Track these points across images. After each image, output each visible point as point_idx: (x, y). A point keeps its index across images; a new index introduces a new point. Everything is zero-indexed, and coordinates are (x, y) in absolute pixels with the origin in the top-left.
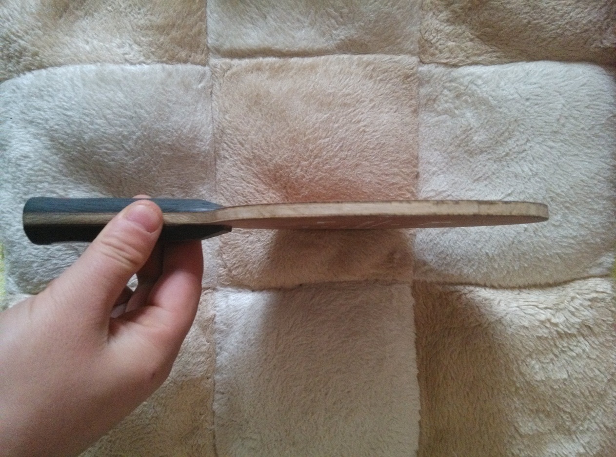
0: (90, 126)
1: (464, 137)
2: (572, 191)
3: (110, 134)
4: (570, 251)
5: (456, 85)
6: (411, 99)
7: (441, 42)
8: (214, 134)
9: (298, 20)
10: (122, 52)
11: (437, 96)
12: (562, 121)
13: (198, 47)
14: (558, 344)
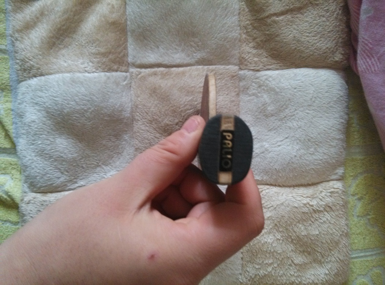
0: (67, 106)
1: (262, 108)
2: (319, 136)
3: (77, 110)
4: (319, 167)
5: (259, 81)
6: (235, 88)
7: (251, 58)
8: (132, 108)
9: (176, 49)
10: (83, 67)
11: (249, 86)
12: (313, 100)
13: (123, 63)
14: (313, 216)
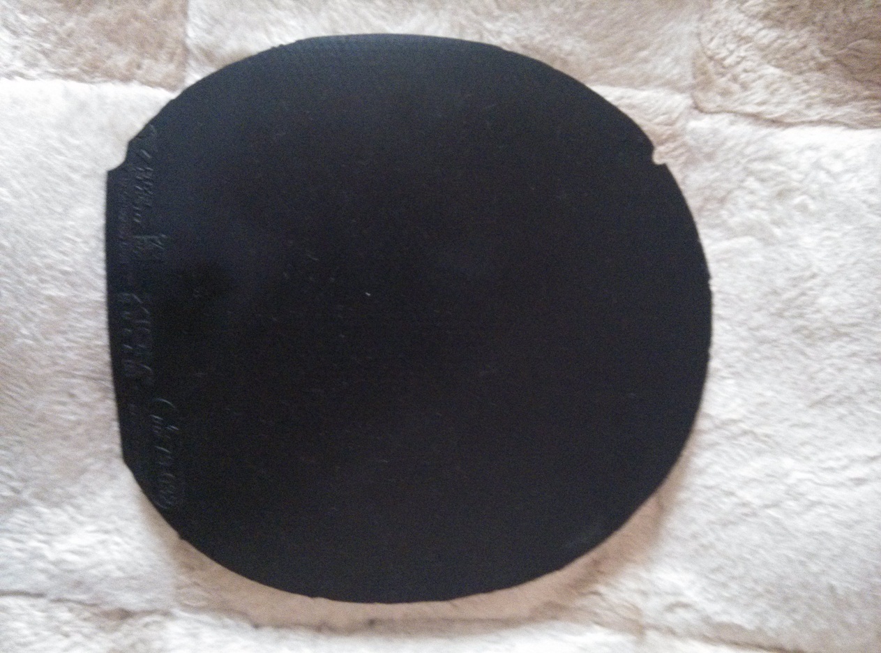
5: (780, 168)
13: (161, 45)
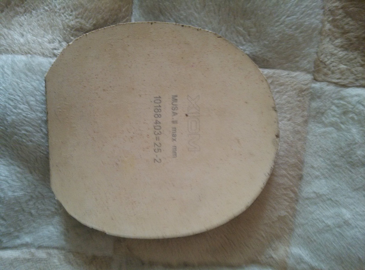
0: (14, 110)
3: (31, 119)
6: (303, 111)
7: (334, 64)
10: (51, 47)
11: (326, 110)
